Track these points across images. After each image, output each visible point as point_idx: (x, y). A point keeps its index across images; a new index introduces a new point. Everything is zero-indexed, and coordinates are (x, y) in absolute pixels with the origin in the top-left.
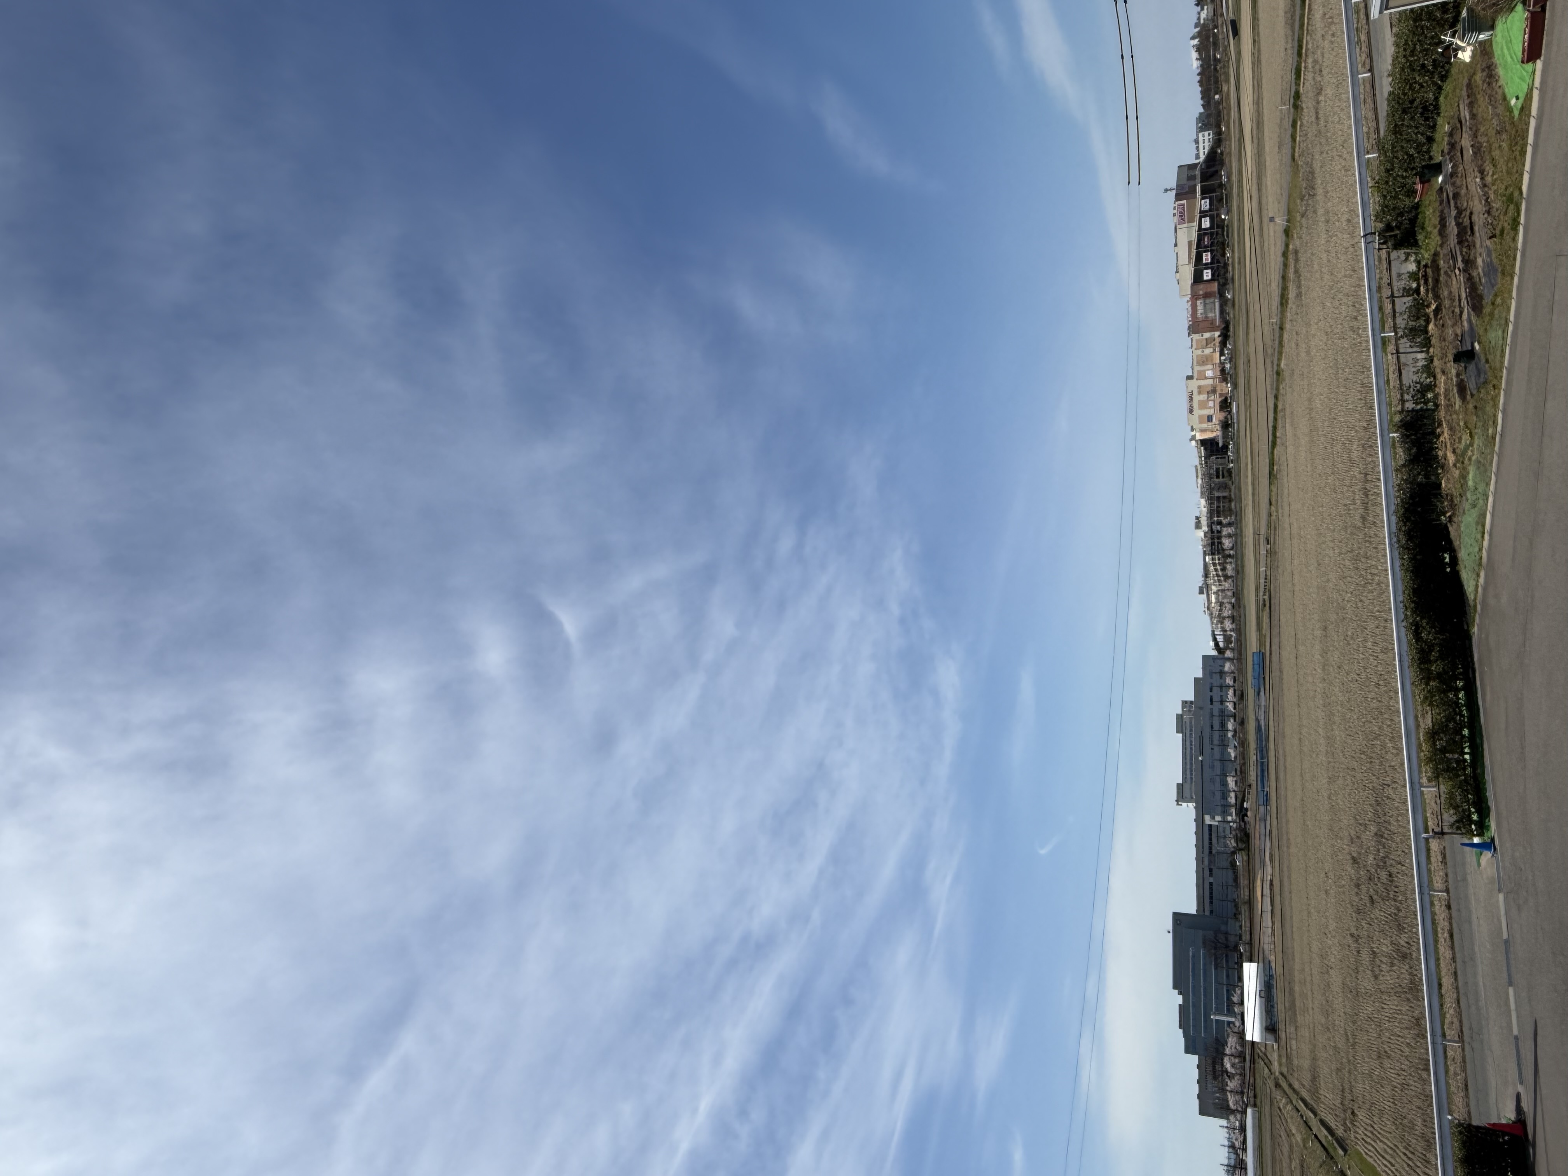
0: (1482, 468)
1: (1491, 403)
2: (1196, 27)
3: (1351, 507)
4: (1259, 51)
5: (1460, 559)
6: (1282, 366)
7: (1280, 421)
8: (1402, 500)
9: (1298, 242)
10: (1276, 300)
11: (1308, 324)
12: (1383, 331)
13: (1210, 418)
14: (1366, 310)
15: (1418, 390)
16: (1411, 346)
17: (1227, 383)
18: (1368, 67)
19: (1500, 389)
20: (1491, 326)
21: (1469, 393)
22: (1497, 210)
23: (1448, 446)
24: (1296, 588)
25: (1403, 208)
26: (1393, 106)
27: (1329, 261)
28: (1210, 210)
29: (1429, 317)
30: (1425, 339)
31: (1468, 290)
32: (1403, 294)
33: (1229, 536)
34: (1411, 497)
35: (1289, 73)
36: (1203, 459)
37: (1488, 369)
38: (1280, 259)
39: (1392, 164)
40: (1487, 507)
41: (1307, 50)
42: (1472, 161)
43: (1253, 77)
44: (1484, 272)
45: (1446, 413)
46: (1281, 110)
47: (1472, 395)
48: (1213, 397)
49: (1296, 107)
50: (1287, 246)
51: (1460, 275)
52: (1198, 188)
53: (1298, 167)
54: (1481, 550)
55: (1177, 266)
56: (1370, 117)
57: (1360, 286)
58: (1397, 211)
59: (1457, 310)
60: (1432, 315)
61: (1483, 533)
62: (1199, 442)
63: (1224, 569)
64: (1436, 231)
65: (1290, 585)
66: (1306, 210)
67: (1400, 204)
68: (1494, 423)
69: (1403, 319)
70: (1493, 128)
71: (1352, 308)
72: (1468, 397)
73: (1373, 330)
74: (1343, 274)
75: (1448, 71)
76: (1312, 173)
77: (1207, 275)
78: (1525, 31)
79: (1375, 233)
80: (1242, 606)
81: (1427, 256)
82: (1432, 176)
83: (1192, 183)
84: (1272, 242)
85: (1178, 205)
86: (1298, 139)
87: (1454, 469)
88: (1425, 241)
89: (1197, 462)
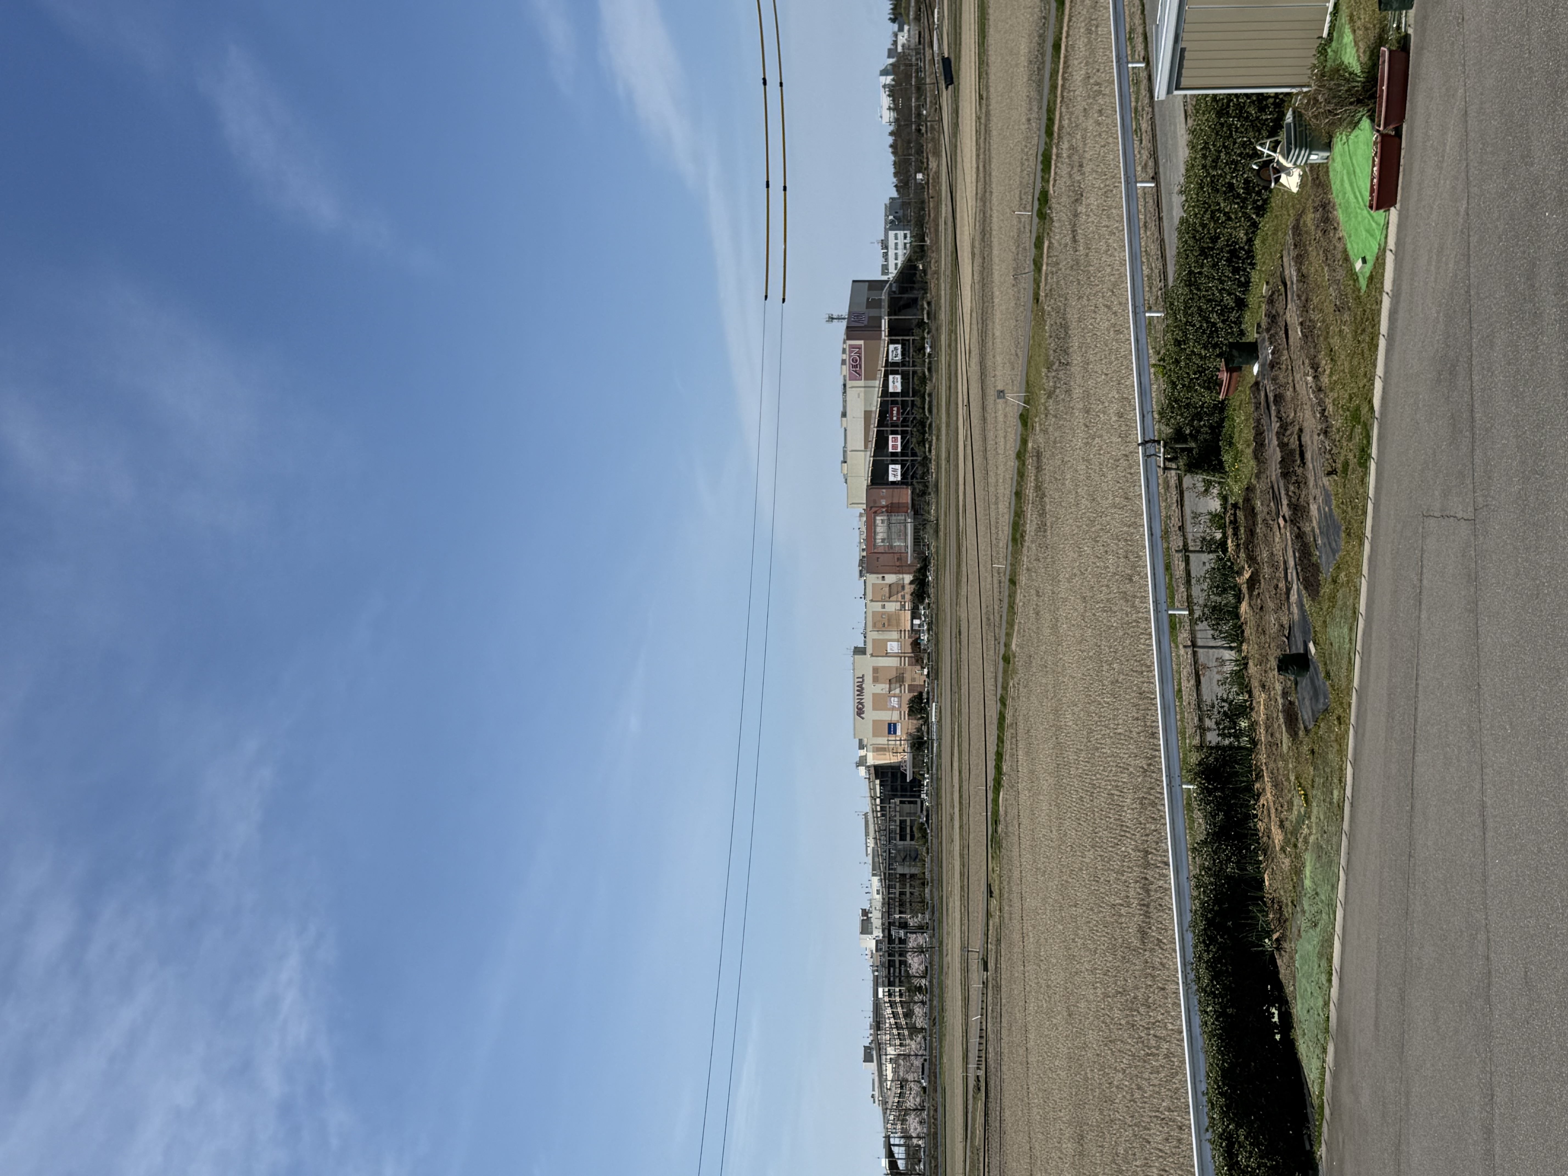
0: (1324, 859)
1: (1336, 747)
2: (889, 57)
3: (1123, 911)
4: (988, 114)
5: (1295, 1017)
6: (1013, 647)
7: (1007, 745)
8: (1202, 903)
9: (1041, 439)
10: (1005, 532)
11: (1055, 580)
12: (1172, 606)
13: (892, 728)
14: (1145, 566)
15: (1225, 713)
16: (1214, 638)
17: (922, 668)
18: (1151, 173)
19: (1348, 725)
20: (1333, 619)
21: (1302, 726)
22: (1338, 430)
23: (1273, 816)
24: (1032, 1059)
25: (1202, 407)
26: (1186, 241)
27: (1088, 478)
28: (903, 363)
29: (1240, 590)
30: (1235, 626)
31: (1297, 555)
32: (1202, 548)
33: (921, 950)
34: (1216, 901)
35: (1032, 159)
36: (878, 801)
37: (1330, 689)
38: (1013, 463)
39: (1185, 334)
40: (1334, 928)
41: (1061, 128)
42: (1302, 348)
43: (978, 156)
44: (1320, 528)
45: (1268, 757)
46: (1019, 217)
47: (1307, 730)
48: (897, 691)
49: (1042, 216)
50: (1024, 442)
51: (1285, 527)
52: (884, 324)
53: (1043, 315)
54: (1326, 1004)
55: (845, 452)
56: (1153, 253)
57: (1137, 526)
58: (1192, 410)
59: (1282, 585)
60: (1244, 588)
61: (1330, 974)
62: (872, 770)
63: (908, 1015)
64: (1249, 451)
65: (1021, 1051)
66: (1055, 387)
67: (1197, 400)
68: (1340, 781)
69: (1202, 590)
70: (1331, 301)
71: (1123, 560)
72: (1301, 733)
73: (1156, 602)
74: (1109, 501)
75: (1266, 201)
76: (1065, 327)
77: (895, 473)
78: (1374, 161)
79: (1159, 442)
80: (939, 1089)
81: (1237, 489)
82: (1243, 363)
83: (874, 312)
84: (1001, 433)
85: (851, 347)
86: (1044, 268)
87: (1283, 855)
88: (1234, 466)
89: (866, 806)
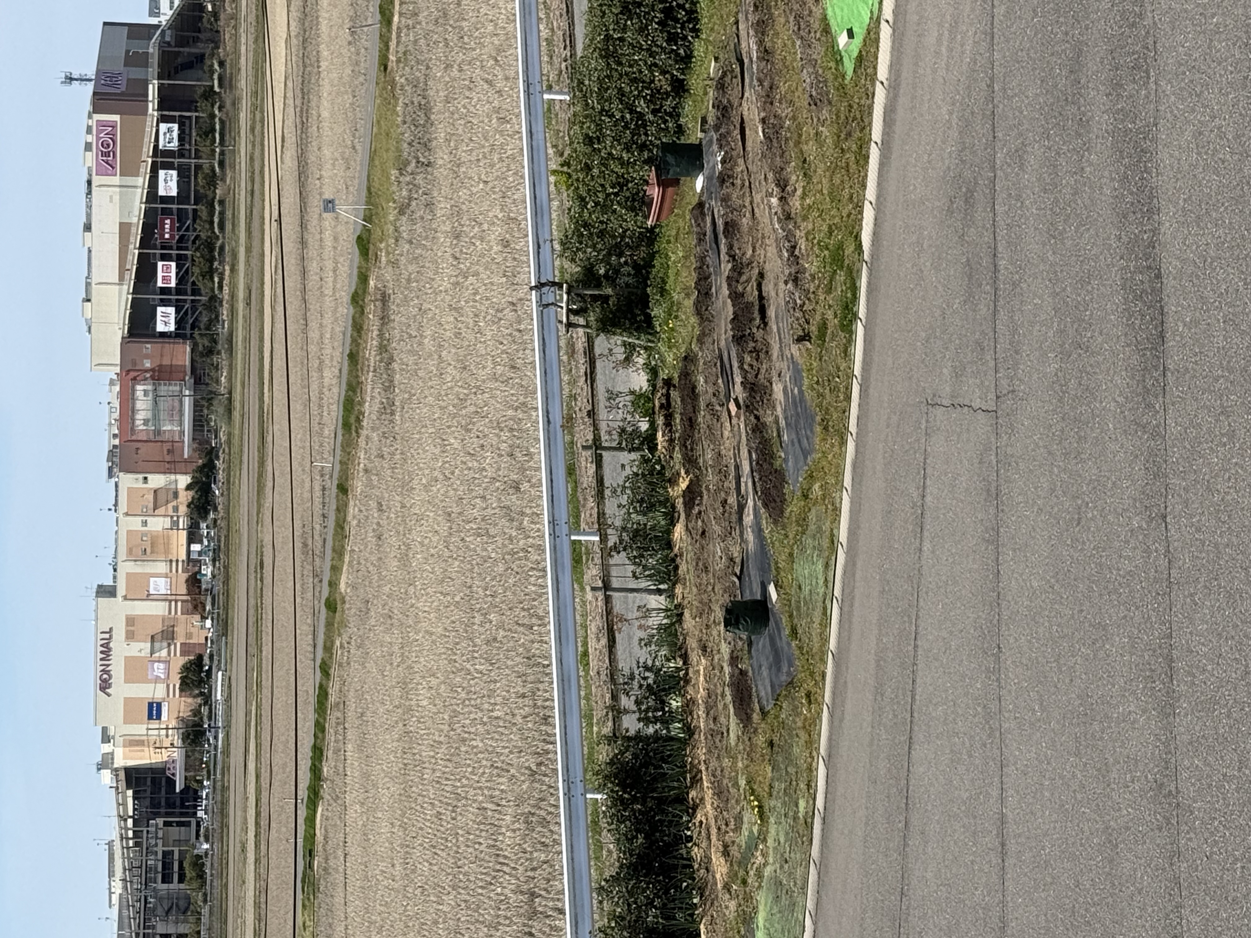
0: (785, 901)
1: (803, 737)
6: (342, 586)
7: (330, 736)
9: (388, 274)
10: (332, 413)
11: (406, 487)
12: (576, 528)
13: (154, 710)
14: (539, 469)
15: (649, 688)
16: (634, 575)
17: (204, 618)
19: (820, 704)
20: (803, 550)
21: (757, 706)
22: (813, 277)
23: (714, 838)
25: (623, 236)
27: (458, 335)
28: (181, 153)
29: (673, 506)
30: (665, 559)
31: (754, 456)
32: (620, 444)
36: (130, 822)
37: (797, 652)
38: (346, 310)
39: (599, 127)
42: (764, 156)
44: (786, 418)
45: (709, 751)
47: (764, 713)
48: (164, 653)
50: (363, 279)
51: (738, 416)
52: (152, 91)
53: (393, 88)
55: (88, 285)
56: (554, 6)
57: (528, 408)
58: (609, 241)
59: (732, 500)
60: (680, 504)
62: (122, 775)
64: (689, 303)
66: (410, 199)
67: (614, 224)
68: (809, 786)
69: (619, 505)
70: (804, 90)
71: (506, 459)
72: (756, 717)
73: (553, 522)
74: (488, 370)
76: (426, 109)
79: (560, 286)
81: (670, 359)
82: (682, 174)
83: (136, 73)
84: (329, 265)
85: (99, 123)
86: (396, 19)
87: (727, 896)
88: (667, 324)
